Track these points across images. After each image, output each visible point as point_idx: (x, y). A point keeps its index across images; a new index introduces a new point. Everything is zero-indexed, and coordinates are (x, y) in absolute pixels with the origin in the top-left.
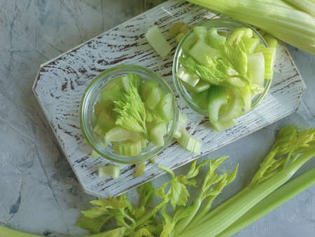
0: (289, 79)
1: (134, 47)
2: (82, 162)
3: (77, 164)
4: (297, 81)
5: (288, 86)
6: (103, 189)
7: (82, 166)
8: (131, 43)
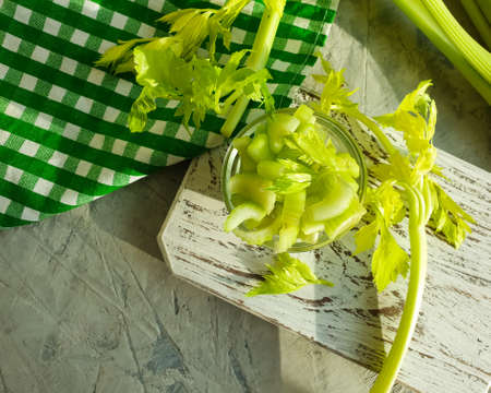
0: (478, 369)
1: (372, 162)
2: (191, 209)
3: (183, 204)
4: (483, 381)
5: (470, 376)
6: (179, 258)
7: (186, 213)
8: (373, 154)
